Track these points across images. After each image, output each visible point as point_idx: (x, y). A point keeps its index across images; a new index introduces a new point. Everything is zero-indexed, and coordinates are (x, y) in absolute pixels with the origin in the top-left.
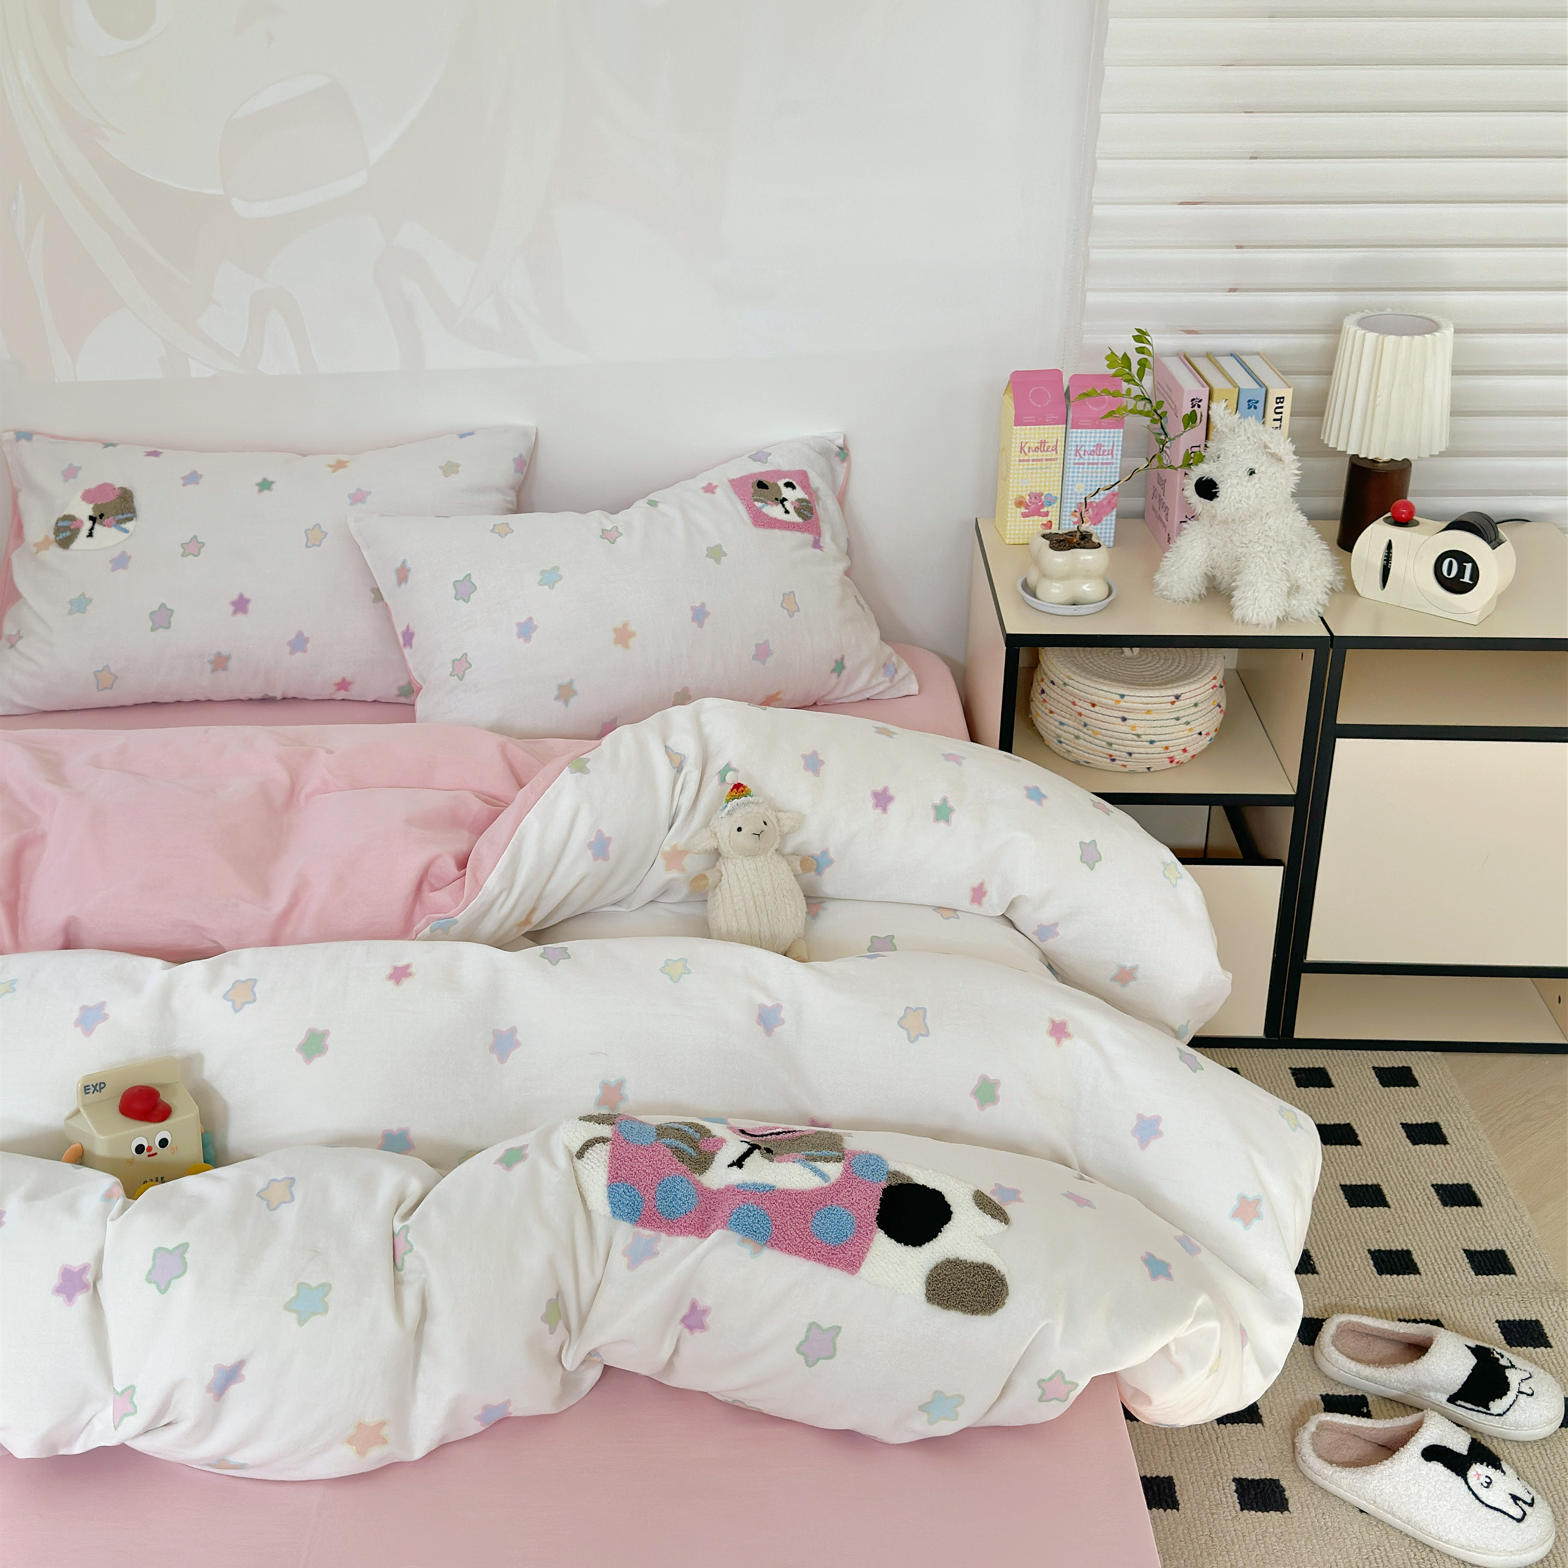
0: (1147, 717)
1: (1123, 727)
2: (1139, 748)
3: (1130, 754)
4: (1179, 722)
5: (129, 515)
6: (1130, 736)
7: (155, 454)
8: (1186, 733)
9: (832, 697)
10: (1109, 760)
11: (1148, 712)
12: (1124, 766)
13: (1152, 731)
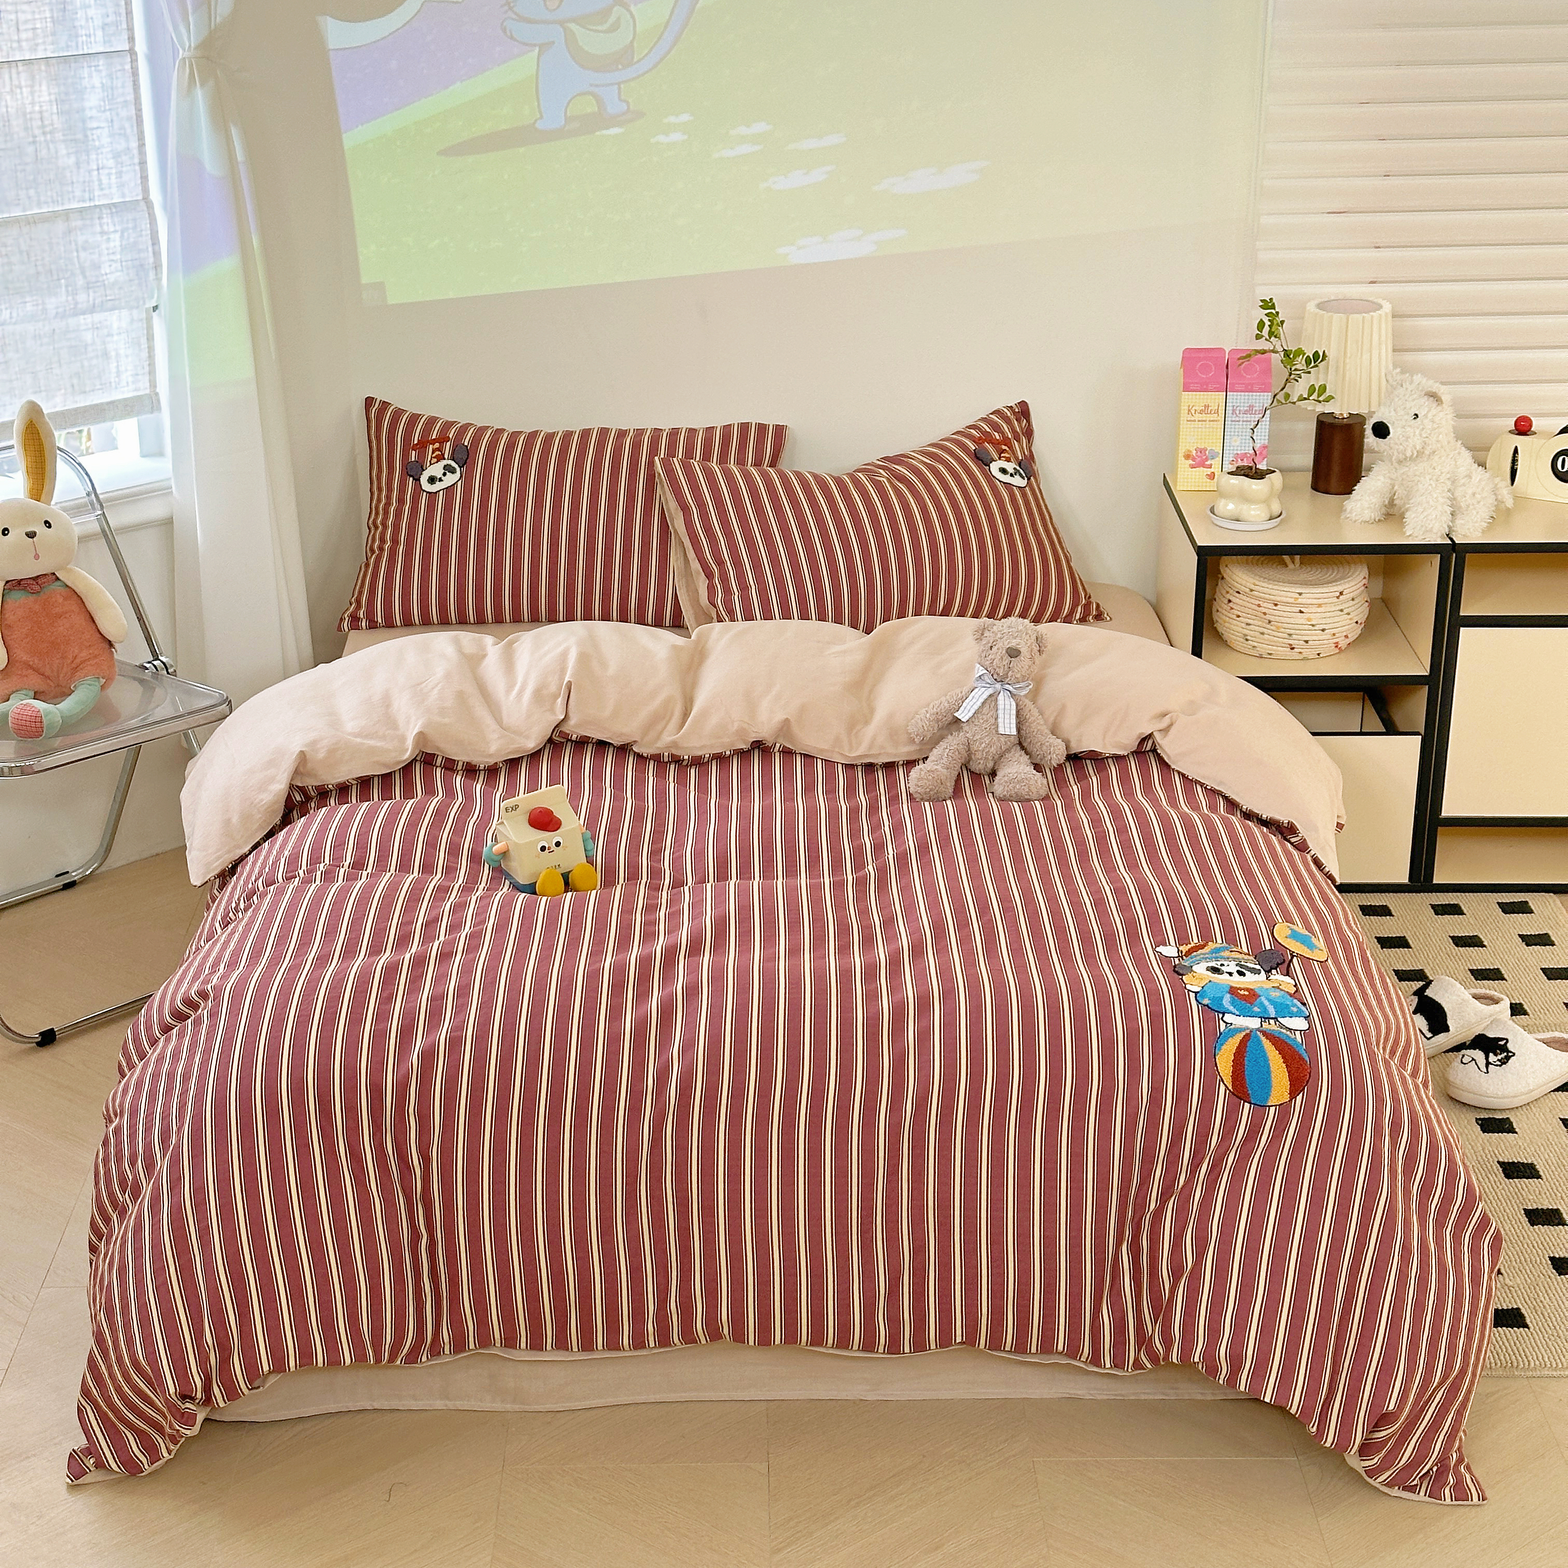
0: (1319, 610)
1: (1300, 619)
2: (1315, 636)
3: (1307, 642)
4: (1343, 613)
6: (1307, 627)
8: (1347, 622)
11: (1320, 605)
12: (1301, 654)
13: (1323, 621)
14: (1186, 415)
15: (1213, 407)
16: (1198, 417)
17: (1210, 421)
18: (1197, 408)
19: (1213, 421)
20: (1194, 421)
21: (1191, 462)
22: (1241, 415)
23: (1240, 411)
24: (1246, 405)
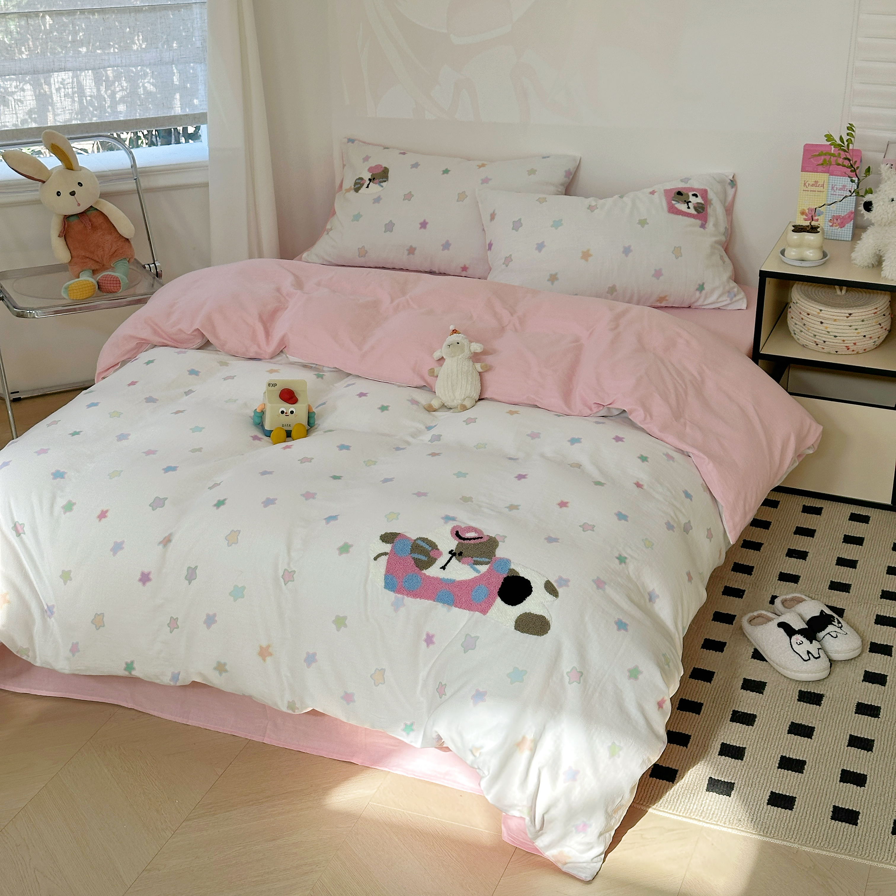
0: (834, 323)
1: (821, 327)
2: (830, 339)
3: (824, 342)
4: (851, 328)
5: (385, 179)
6: (824, 332)
7: (404, 154)
8: (856, 335)
9: (696, 304)
10: (815, 344)
11: (835, 320)
12: (823, 348)
13: (836, 331)
14: (803, 187)
15: (821, 183)
16: (810, 188)
17: (818, 191)
18: (810, 183)
19: (820, 191)
20: (808, 191)
21: (805, 217)
22: (837, 191)
23: (837, 188)
24: (841, 185)
